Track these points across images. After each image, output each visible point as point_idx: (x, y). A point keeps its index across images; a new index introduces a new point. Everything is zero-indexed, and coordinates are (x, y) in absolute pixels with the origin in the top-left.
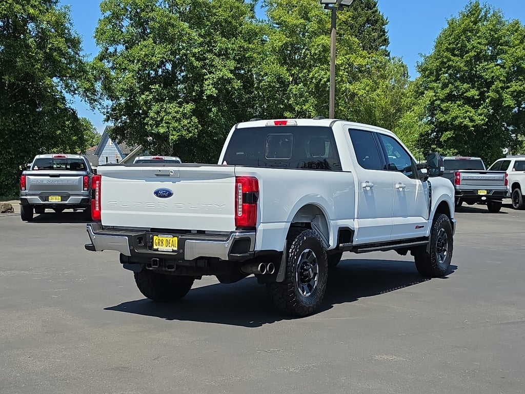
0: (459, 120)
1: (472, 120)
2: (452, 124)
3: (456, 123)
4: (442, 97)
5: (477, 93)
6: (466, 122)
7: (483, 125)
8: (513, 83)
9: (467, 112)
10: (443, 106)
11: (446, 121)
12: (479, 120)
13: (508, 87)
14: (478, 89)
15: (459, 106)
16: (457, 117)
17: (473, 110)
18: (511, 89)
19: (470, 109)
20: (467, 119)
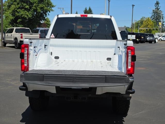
0: (23, 15)
1: (28, 16)
2: (21, 17)
3: (22, 16)
4: (17, 7)
5: (29, 7)
6: (26, 16)
7: (31, 17)
8: (40, 5)
9: (26, 13)
10: (18, 10)
11: (19, 15)
12: (30, 16)
13: (38, 6)
14: (29, 6)
15: (23, 11)
16: (23, 14)
17: (28, 13)
18: (40, 6)
19: (27, 12)
20: (26, 15)
